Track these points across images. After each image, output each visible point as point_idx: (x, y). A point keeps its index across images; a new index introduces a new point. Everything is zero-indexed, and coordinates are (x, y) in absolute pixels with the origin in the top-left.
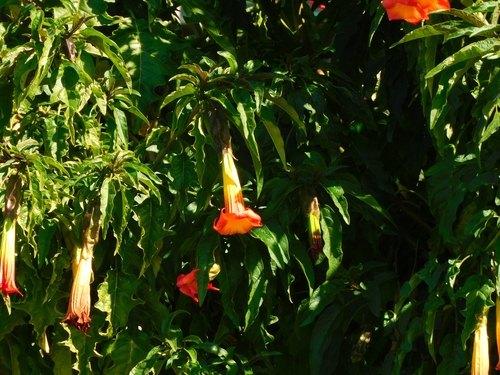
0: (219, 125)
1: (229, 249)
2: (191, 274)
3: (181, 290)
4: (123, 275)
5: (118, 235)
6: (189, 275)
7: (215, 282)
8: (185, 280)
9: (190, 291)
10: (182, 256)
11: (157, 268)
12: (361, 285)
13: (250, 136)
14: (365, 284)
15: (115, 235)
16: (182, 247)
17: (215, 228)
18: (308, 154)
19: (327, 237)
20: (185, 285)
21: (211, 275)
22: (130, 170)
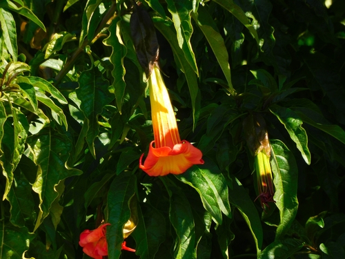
0: (144, 31)
1: (148, 197)
2: (99, 230)
3: (85, 250)
4: (12, 228)
5: (9, 173)
6: (95, 231)
7: (130, 240)
8: (91, 238)
9: (96, 253)
10: (86, 206)
11: (57, 220)
12: (322, 247)
13: (185, 44)
14: (326, 245)
15: (5, 174)
16: (86, 195)
17: (142, 167)
18: (254, 73)
19: (278, 182)
20: (90, 245)
21: (125, 231)
22: (25, 86)
